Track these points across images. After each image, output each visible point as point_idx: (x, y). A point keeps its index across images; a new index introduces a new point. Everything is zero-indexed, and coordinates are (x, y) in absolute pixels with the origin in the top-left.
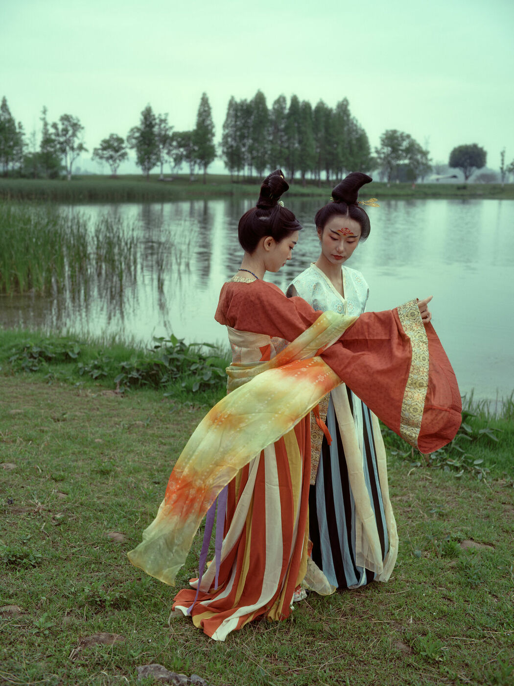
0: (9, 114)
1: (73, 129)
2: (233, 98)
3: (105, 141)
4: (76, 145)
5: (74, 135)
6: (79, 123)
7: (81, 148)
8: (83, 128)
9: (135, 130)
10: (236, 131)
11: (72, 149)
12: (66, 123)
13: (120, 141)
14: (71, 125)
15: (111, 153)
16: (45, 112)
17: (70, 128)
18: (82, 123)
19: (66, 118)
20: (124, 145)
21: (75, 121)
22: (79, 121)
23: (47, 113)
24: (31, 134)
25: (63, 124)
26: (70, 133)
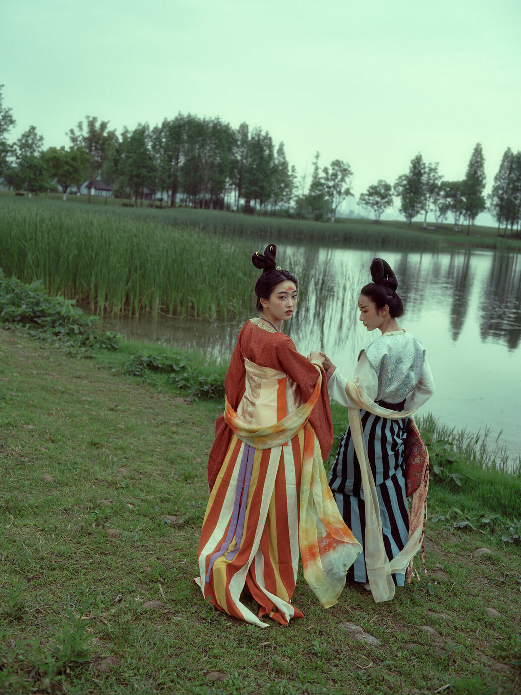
0: (284, 158)
1: (343, 174)
2: (509, 149)
3: (372, 187)
4: (343, 190)
5: (343, 180)
6: (349, 169)
7: (348, 192)
8: (352, 174)
9: (404, 178)
10: (508, 184)
11: (340, 193)
12: (336, 168)
13: (387, 187)
14: (341, 170)
15: (378, 199)
16: (317, 157)
17: (340, 174)
18: (352, 169)
19: (337, 164)
20: (391, 193)
21: (346, 167)
22: (349, 167)
23: (319, 158)
24: (302, 177)
25: (334, 169)
26: (339, 177)
